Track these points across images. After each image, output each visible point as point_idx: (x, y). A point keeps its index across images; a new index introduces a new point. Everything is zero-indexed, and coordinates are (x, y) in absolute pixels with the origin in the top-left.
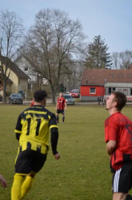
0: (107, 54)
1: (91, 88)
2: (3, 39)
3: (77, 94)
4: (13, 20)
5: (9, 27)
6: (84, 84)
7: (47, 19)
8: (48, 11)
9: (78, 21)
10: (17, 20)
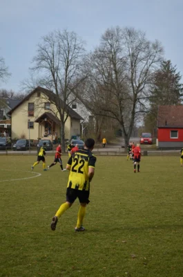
0: (180, 85)
1: (172, 131)
2: (59, 67)
3: (150, 139)
4: (74, 43)
5: (67, 52)
6: (163, 126)
7: (117, 41)
8: (117, 30)
9: (157, 43)
10: (78, 42)
